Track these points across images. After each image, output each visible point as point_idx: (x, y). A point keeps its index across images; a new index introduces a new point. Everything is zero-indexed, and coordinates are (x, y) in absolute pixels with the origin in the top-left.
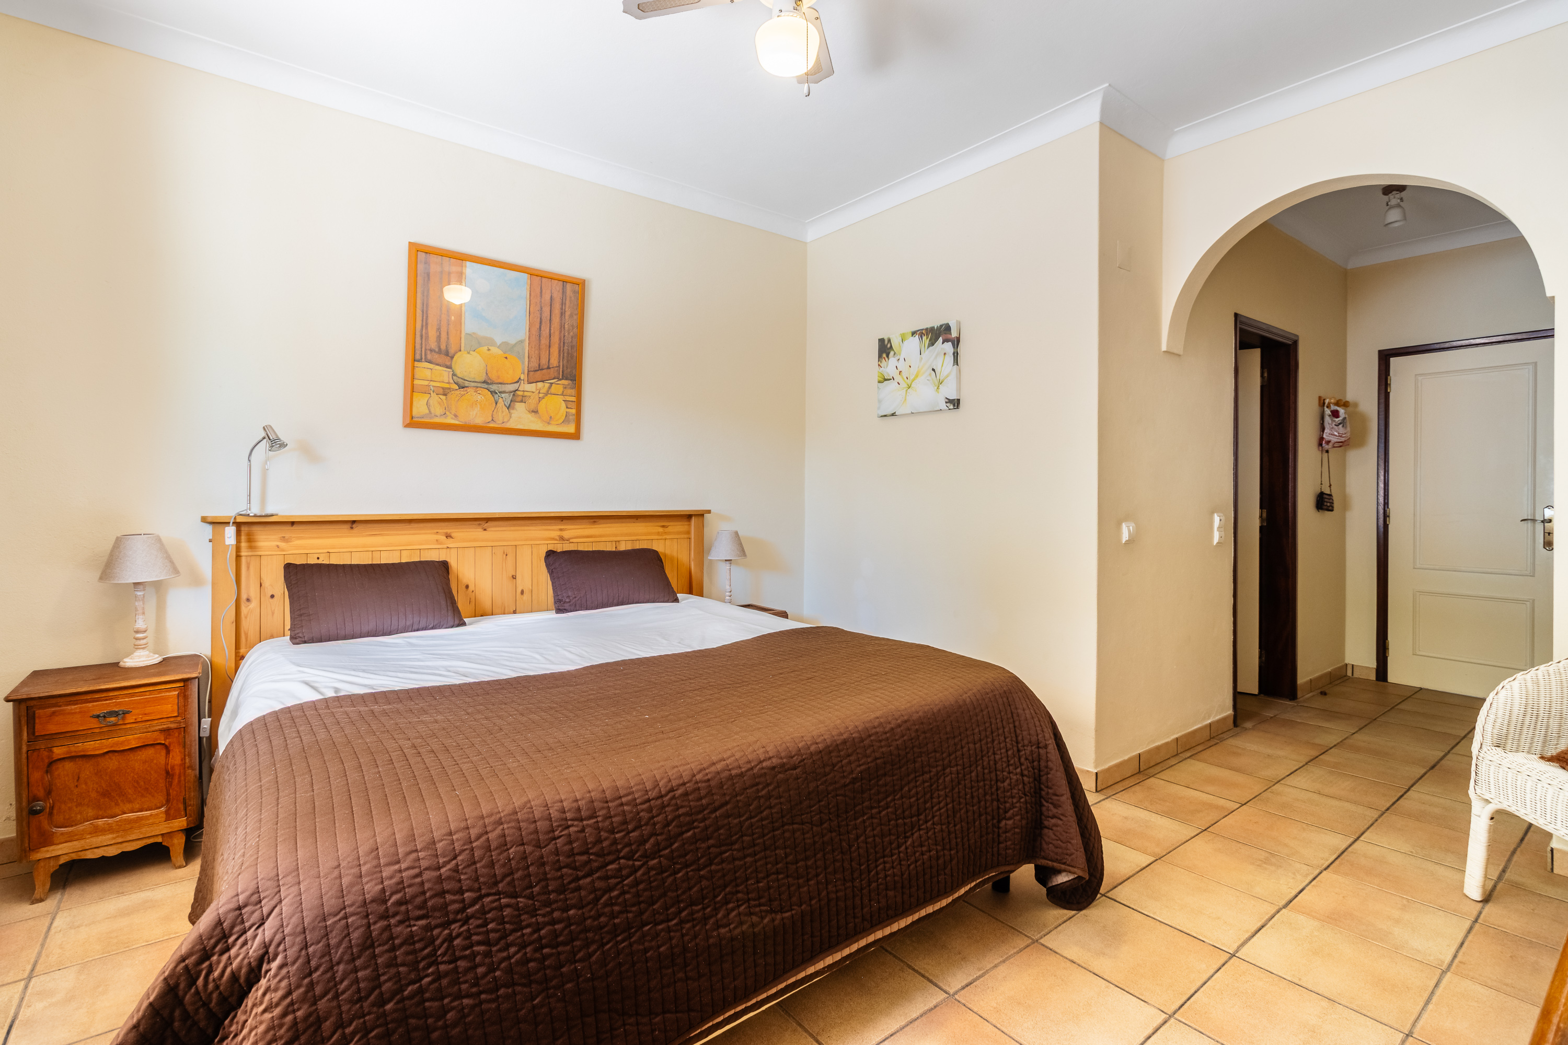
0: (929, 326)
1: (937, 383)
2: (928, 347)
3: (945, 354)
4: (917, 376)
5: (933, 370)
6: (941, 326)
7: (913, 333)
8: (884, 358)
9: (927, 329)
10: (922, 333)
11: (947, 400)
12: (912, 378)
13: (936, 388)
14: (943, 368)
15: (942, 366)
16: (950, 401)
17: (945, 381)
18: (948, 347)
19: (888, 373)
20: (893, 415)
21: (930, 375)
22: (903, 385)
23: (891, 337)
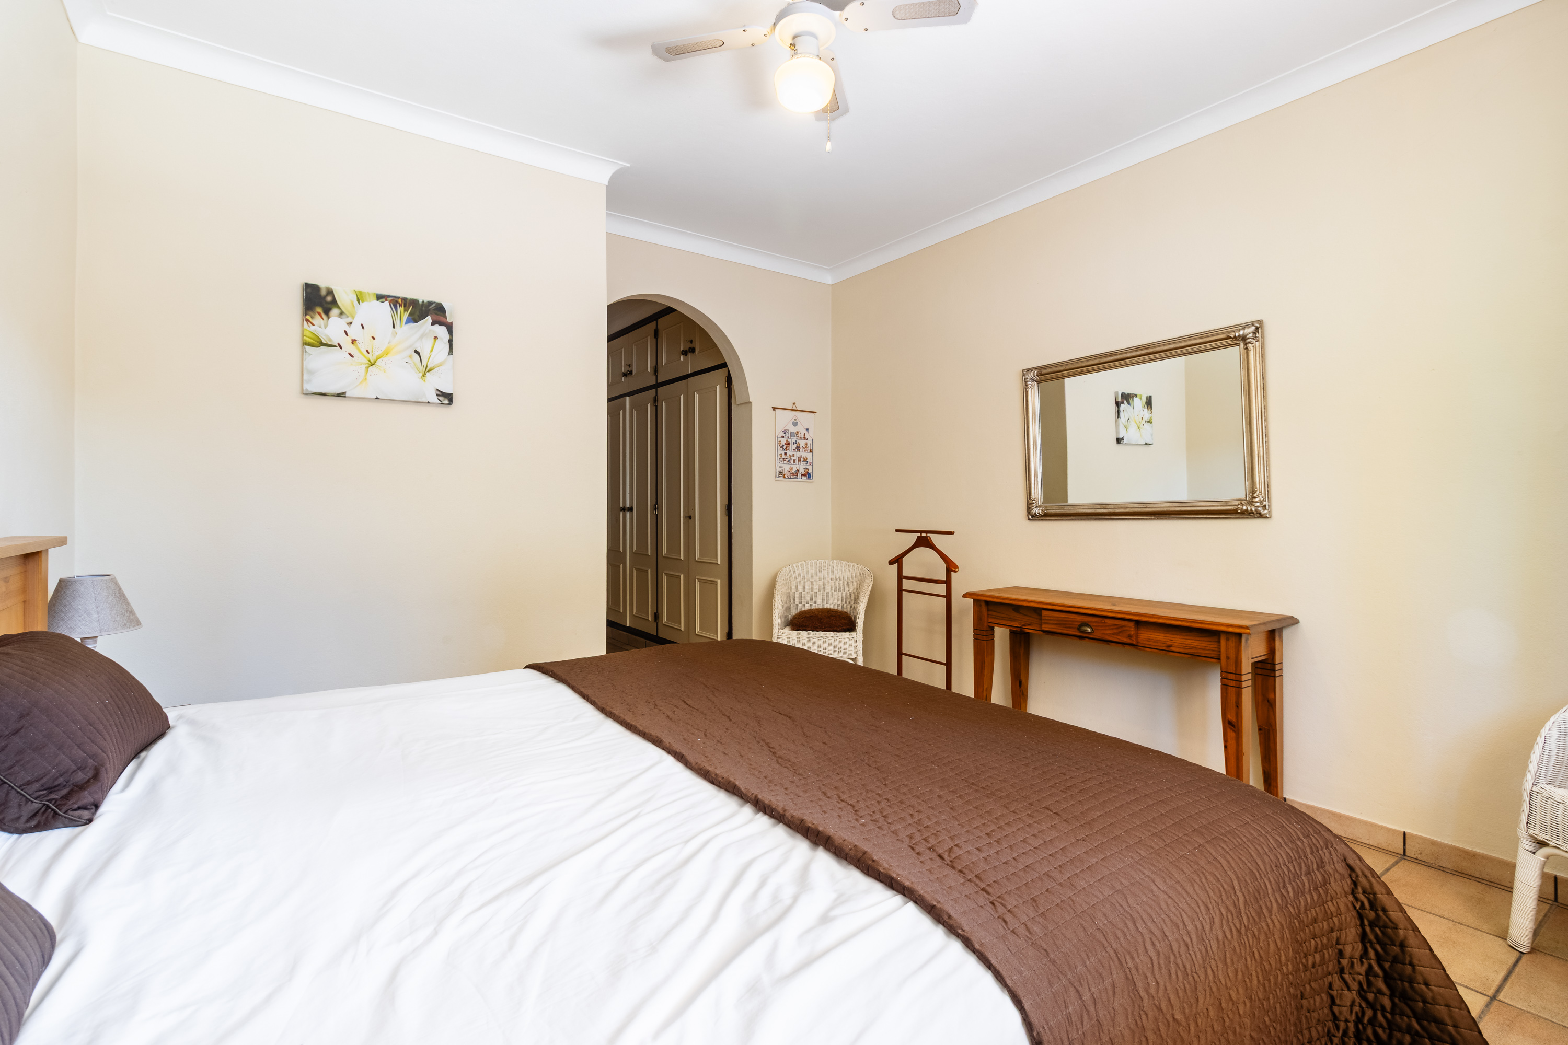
0: (410, 296)
1: (422, 370)
2: (406, 323)
3: (436, 338)
4: (386, 353)
5: (416, 352)
6: (430, 303)
7: (380, 297)
8: (319, 314)
9: (405, 299)
10: (397, 302)
11: (438, 393)
12: (377, 353)
13: (421, 375)
14: (433, 354)
15: (432, 350)
16: (441, 394)
17: (436, 370)
18: (441, 331)
19: (327, 336)
20: (340, 395)
21: (410, 357)
22: (360, 358)
23: (334, 288)
